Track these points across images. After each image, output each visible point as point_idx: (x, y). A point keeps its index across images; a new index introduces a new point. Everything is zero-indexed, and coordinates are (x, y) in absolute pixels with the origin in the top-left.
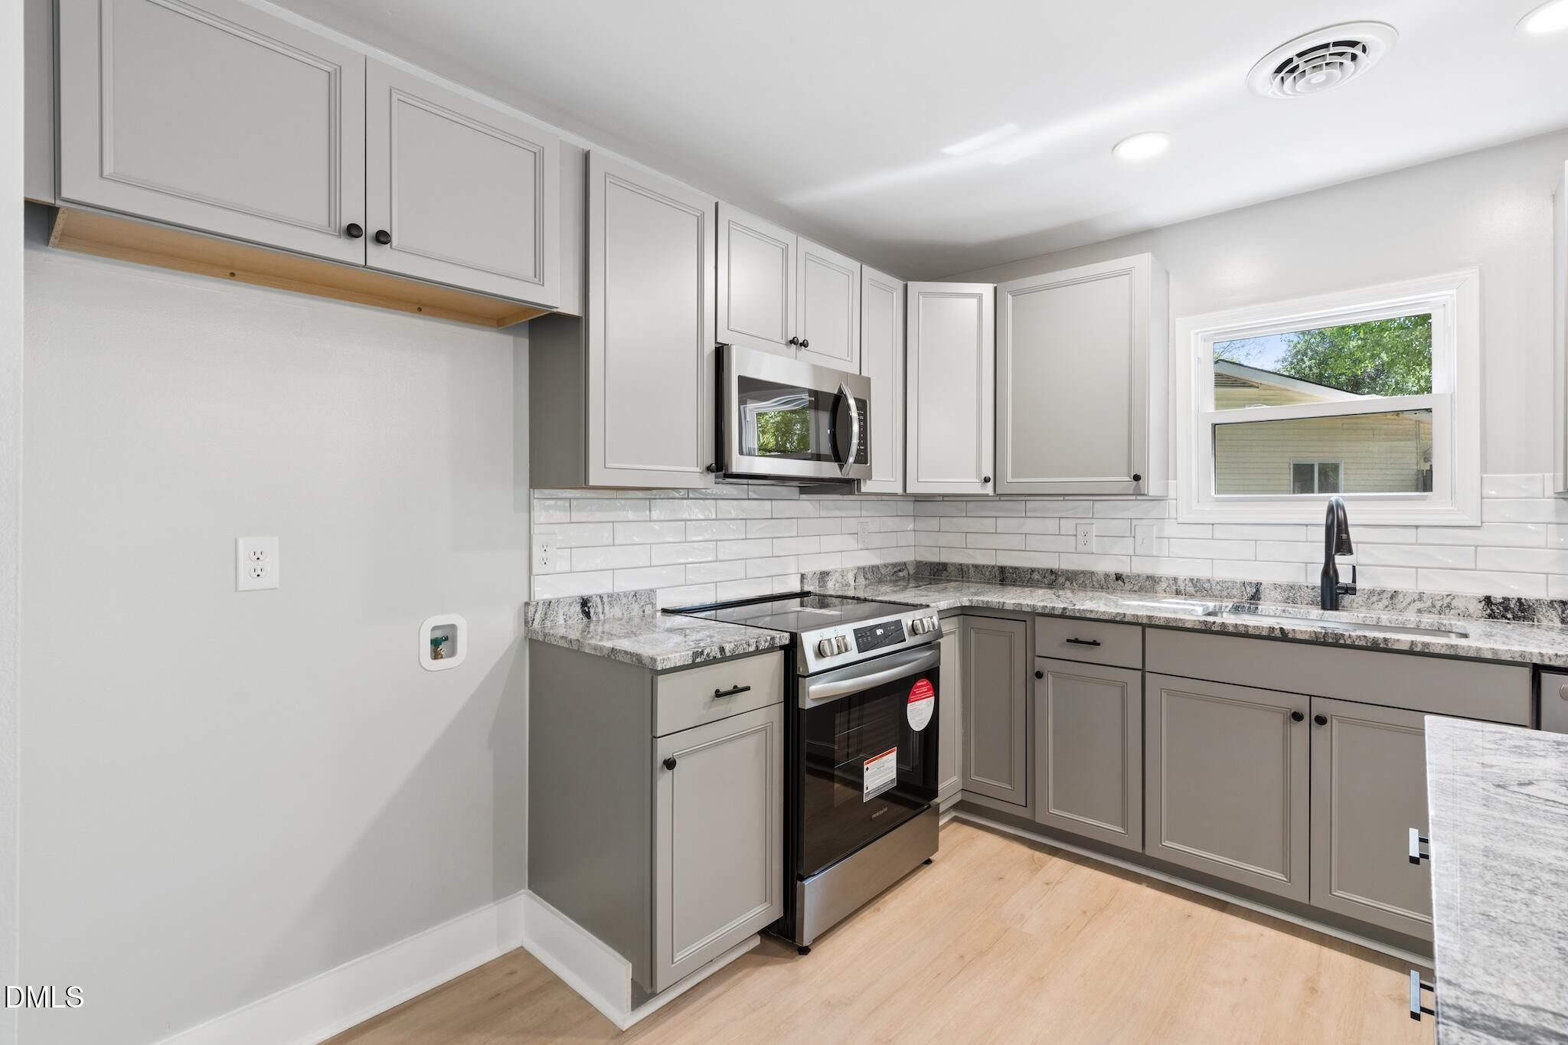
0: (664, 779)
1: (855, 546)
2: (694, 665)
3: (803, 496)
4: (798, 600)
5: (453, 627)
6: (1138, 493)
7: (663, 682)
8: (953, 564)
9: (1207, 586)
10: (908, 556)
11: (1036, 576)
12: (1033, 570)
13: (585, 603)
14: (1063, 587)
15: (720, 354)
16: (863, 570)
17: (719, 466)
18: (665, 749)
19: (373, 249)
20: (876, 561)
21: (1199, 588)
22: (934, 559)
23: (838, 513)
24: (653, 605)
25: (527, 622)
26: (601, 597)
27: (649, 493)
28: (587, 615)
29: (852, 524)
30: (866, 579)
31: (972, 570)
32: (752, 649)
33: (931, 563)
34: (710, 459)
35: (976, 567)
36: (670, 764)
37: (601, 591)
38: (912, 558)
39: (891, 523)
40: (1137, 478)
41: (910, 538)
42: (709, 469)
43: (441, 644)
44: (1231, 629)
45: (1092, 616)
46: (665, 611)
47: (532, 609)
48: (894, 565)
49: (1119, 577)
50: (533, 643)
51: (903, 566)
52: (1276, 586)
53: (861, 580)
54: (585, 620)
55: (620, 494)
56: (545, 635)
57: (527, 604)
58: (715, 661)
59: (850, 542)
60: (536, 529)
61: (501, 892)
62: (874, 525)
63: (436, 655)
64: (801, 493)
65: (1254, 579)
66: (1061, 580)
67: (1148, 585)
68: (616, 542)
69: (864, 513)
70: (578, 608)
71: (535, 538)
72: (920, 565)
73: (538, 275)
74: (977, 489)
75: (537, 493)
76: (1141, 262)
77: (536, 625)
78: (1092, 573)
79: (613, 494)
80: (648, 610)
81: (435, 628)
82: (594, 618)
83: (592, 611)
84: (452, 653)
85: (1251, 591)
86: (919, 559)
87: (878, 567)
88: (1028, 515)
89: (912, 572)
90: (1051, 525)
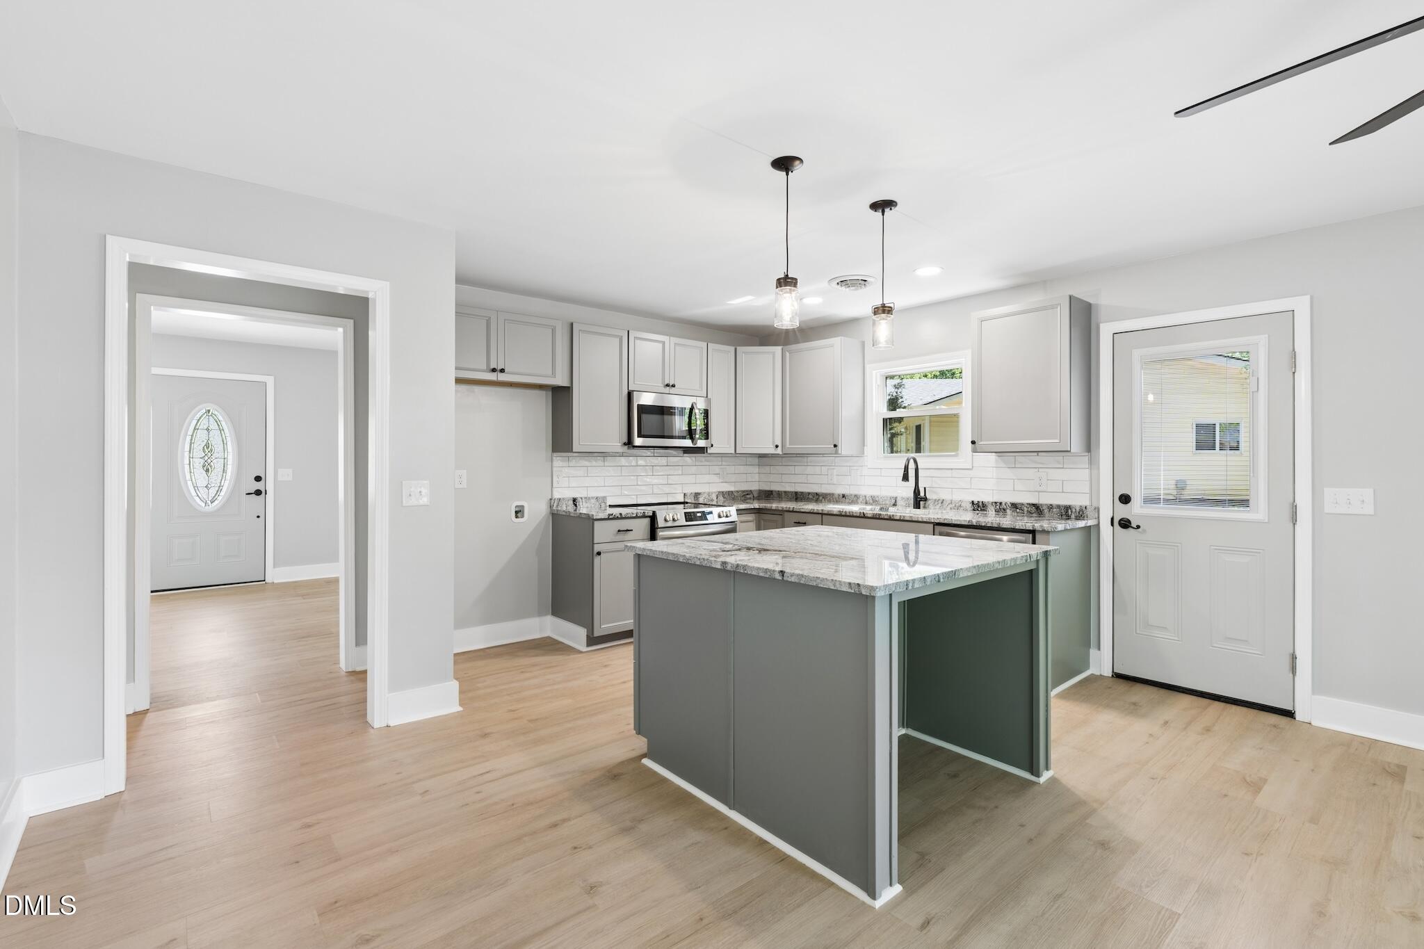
0: (597, 560)
1: (718, 480)
2: (608, 519)
3: (685, 455)
4: (682, 505)
5: (523, 506)
6: (836, 453)
7: (596, 523)
8: (775, 491)
9: (877, 499)
10: (755, 487)
11: (810, 497)
12: (809, 493)
13: (574, 500)
14: (821, 502)
15: (630, 395)
16: (723, 493)
17: (629, 443)
18: (597, 548)
19: (500, 374)
20: (732, 489)
21: (874, 501)
22: (767, 488)
23: (708, 463)
24: (605, 503)
25: (551, 507)
26: (581, 498)
27: (604, 455)
28: (576, 505)
29: (717, 469)
30: (724, 498)
31: (783, 494)
32: (634, 516)
33: (766, 491)
34: (625, 440)
35: (785, 492)
36: (599, 554)
37: (581, 496)
38: (757, 488)
39: (742, 469)
40: (835, 446)
41: (756, 477)
42: (625, 444)
43: (519, 512)
44: (848, 514)
45: (803, 511)
46: (610, 506)
47: (553, 501)
48: (744, 491)
49: (844, 496)
50: (553, 514)
51: (751, 492)
52: (903, 498)
53: (721, 498)
54: (575, 508)
55: (590, 455)
56: (557, 511)
57: (551, 499)
58: (618, 518)
59: (716, 479)
60: (555, 469)
61: (541, 613)
62: (731, 469)
63: (517, 517)
64: (684, 453)
65: (895, 495)
66: (821, 498)
67: (855, 499)
68: (589, 475)
69: (724, 463)
70: (572, 502)
71: (554, 472)
72: (760, 492)
73: (554, 374)
74: (772, 451)
75: (555, 454)
76: (836, 341)
77: (554, 508)
78: (833, 494)
79: (587, 455)
80: (603, 505)
81: (516, 507)
82: (578, 507)
83: (578, 504)
84: (523, 517)
85: (893, 501)
86: (761, 489)
87: (732, 492)
88: (809, 464)
89: (756, 495)
90: (817, 469)
